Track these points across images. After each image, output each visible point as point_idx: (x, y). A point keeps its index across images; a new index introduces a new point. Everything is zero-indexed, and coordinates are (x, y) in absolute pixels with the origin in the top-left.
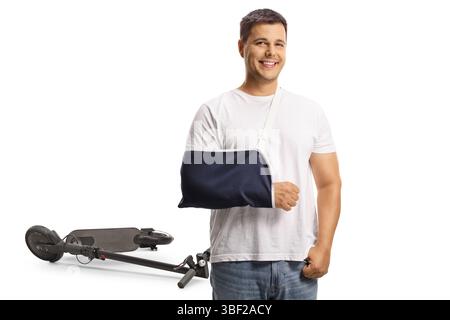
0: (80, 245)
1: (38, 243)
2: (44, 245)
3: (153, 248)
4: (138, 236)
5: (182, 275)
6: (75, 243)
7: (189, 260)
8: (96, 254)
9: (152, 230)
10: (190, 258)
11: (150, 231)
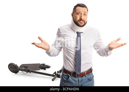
0: (24, 68)
1: (12, 68)
2: (14, 68)
3: (45, 69)
4: (40, 66)
5: (53, 77)
6: (22, 68)
7: (55, 73)
8: (28, 71)
9: (44, 64)
10: (55, 72)
11: (44, 65)
